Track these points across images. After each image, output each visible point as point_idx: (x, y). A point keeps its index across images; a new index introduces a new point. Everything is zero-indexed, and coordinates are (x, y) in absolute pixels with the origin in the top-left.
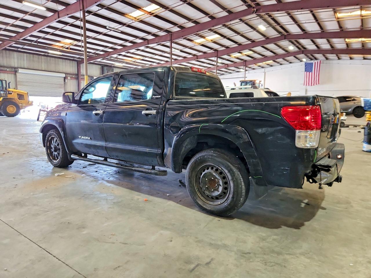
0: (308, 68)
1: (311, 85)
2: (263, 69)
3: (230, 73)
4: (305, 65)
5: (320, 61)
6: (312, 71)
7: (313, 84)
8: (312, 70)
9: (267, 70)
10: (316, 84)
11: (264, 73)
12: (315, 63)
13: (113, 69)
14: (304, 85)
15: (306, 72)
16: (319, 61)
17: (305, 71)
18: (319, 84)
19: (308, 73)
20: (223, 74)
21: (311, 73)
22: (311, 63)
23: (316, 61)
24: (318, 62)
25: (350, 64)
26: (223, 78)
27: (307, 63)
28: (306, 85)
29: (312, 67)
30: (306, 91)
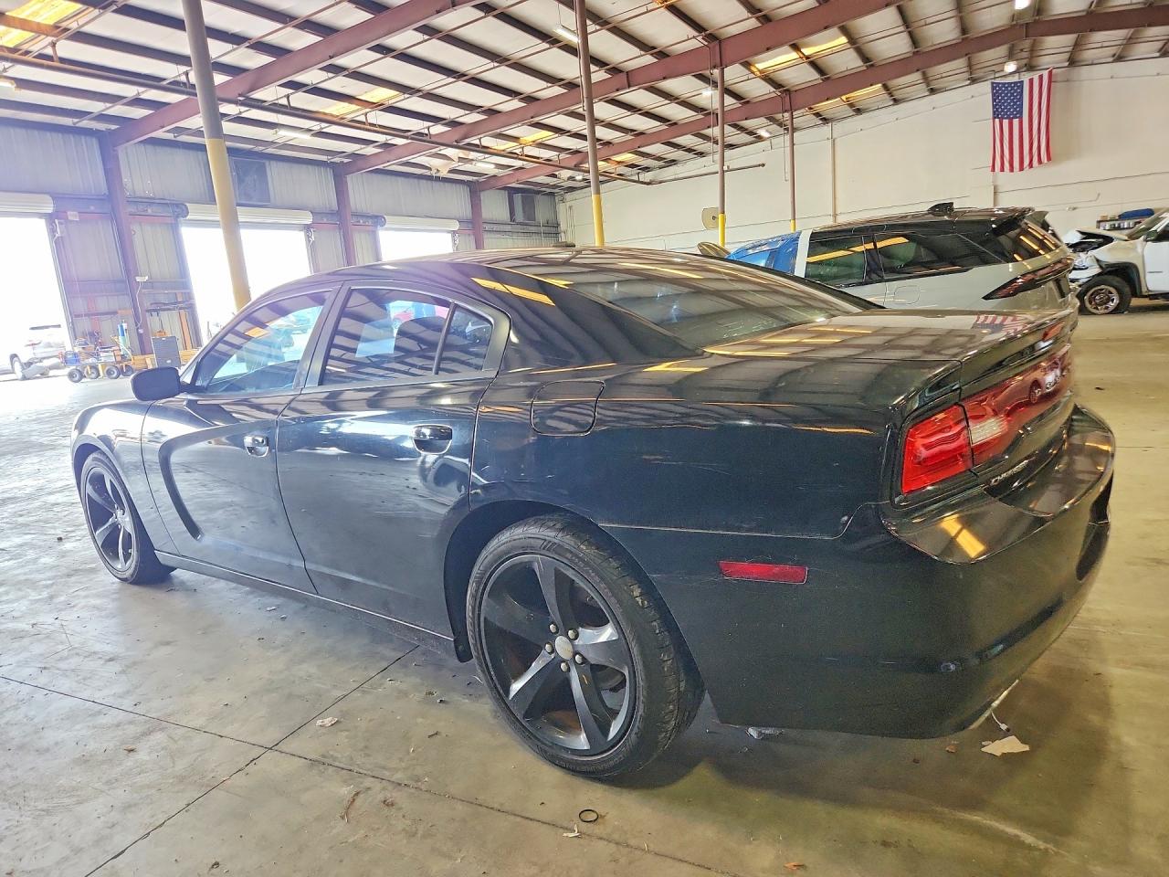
0: (1006, 102)
1: (1021, 169)
2: (826, 129)
3: (701, 154)
4: (993, 95)
5: (1050, 73)
6: (1021, 112)
7: (1026, 163)
8: (1021, 110)
9: (838, 127)
10: (1040, 161)
11: (828, 143)
12: (1031, 81)
13: (263, 166)
14: (993, 170)
15: (997, 120)
16: (1045, 74)
17: (994, 118)
18: (1049, 158)
19: (1006, 122)
20: (673, 162)
21: (1016, 122)
22: (1015, 83)
23: (1037, 75)
24: (1041, 77)
26: (673, 177)
27: (998, 84)
28: (1002, 169)
29: (1021, 99)
30: (995, 193)
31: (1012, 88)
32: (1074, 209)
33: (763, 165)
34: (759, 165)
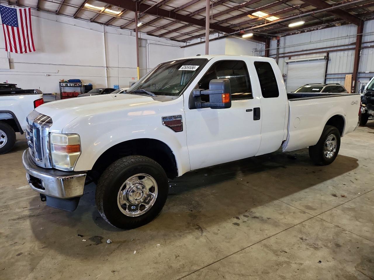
0: (9, 17)
1: (21, 52)
4: (1, 12)
5: (29, 9)
6: (17, 24)
7: (23, 50)
8: (17, 22)
10: (30, 51)
12: (20, 10)
14: (7, 50)
15: (5, 25)
16: (27, 9)
17: (3, 24)
18: (34, 50)
19: (10, 27)
21: (15, 28)
22: (12, 9)
23: (22, 8)
25: (74, 25)
27: (3, 7)
28: (11, 51)
29: (16, 18)
30: (10, 62)
31: (11, 11)
32: (49, 75)
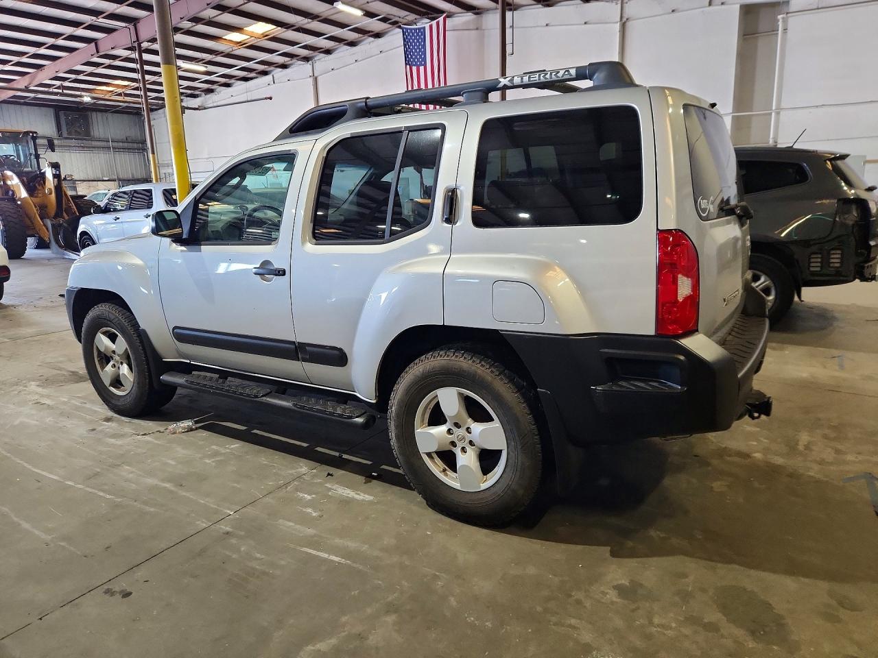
0: (413, 50)
2: (308, 66)
4: (404, 41)
5: (444, 19)
6: (424, 60)
8: (425, 56)
11: (311, 80)
12: (431, 27)
15: (408, 66)
16: (441, 19)
17: (406, 64)
19: (414, 68)
21: (422, 68)
22: (419, 29)
23: (434, 23)
24: (438, 24)
25: (547, 25)
27: (406, 29)
29: (424, 46)
31: (418, 35)
33: (271, 98)
34: (266, 98)
